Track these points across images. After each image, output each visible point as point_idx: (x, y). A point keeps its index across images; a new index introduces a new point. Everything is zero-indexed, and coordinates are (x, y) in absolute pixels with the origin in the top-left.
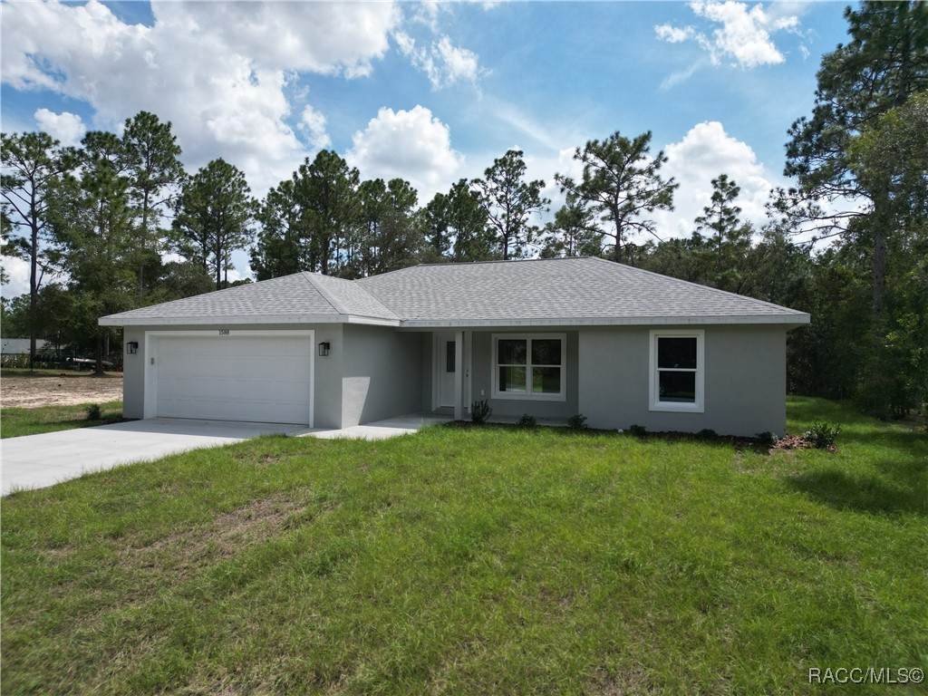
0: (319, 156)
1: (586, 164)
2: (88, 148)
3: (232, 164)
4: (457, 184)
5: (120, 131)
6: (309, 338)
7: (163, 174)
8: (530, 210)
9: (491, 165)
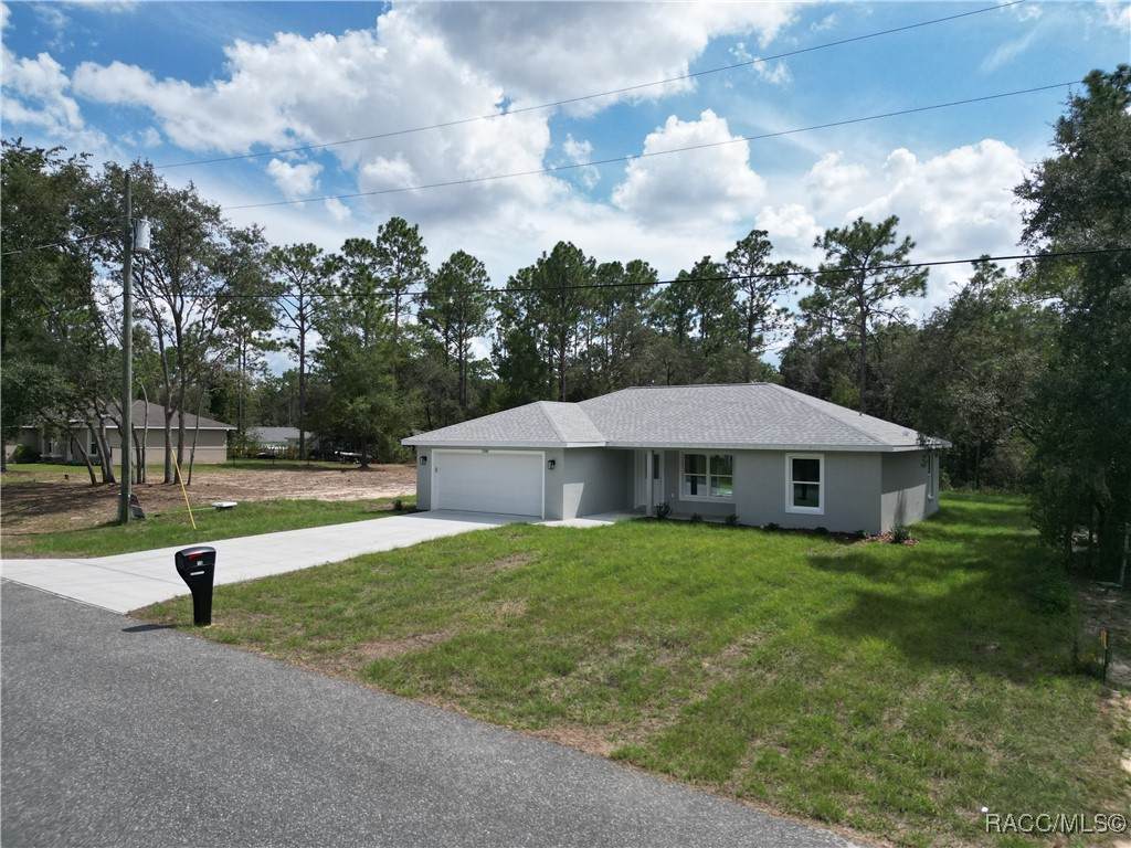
0: (556, 249)
1: (827, 251)
2: (347, 254)
3: (472, 255)
4: (700, 262)
5: (372, 236)
6: (541, 456)
7: (411, 274)
8: (778, 291)
9: (732, 247)
